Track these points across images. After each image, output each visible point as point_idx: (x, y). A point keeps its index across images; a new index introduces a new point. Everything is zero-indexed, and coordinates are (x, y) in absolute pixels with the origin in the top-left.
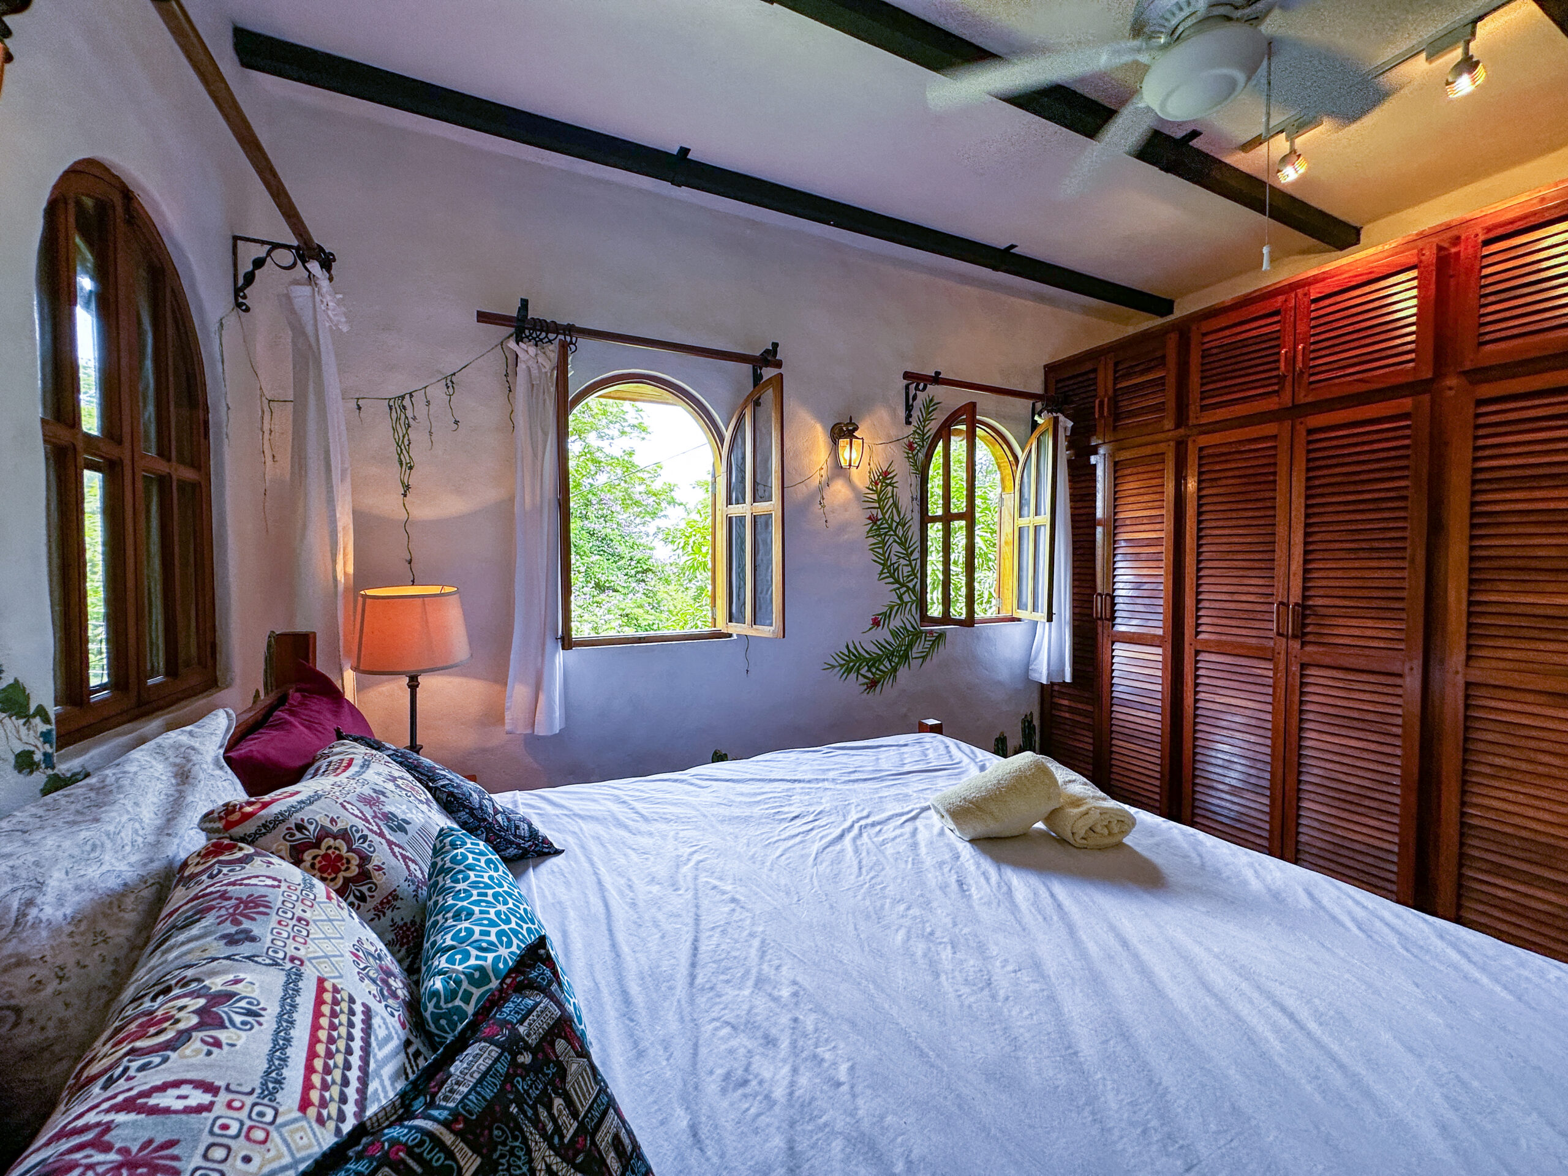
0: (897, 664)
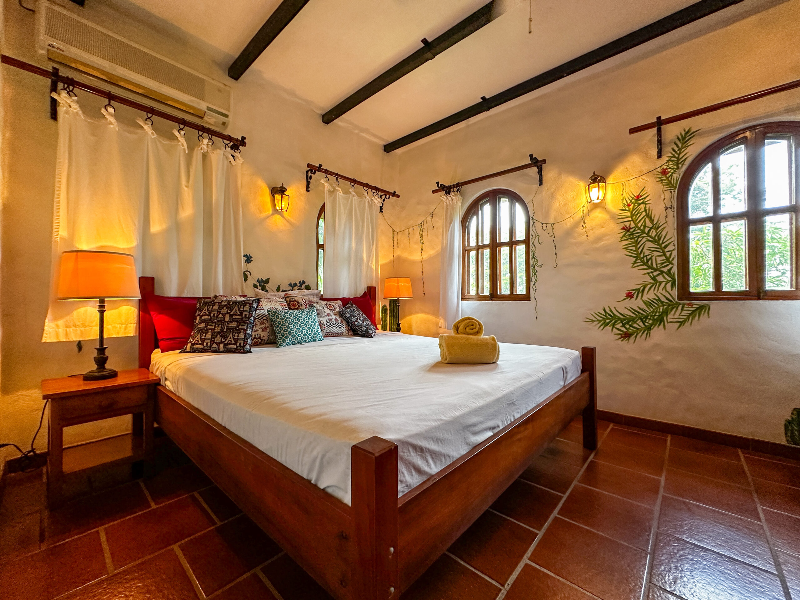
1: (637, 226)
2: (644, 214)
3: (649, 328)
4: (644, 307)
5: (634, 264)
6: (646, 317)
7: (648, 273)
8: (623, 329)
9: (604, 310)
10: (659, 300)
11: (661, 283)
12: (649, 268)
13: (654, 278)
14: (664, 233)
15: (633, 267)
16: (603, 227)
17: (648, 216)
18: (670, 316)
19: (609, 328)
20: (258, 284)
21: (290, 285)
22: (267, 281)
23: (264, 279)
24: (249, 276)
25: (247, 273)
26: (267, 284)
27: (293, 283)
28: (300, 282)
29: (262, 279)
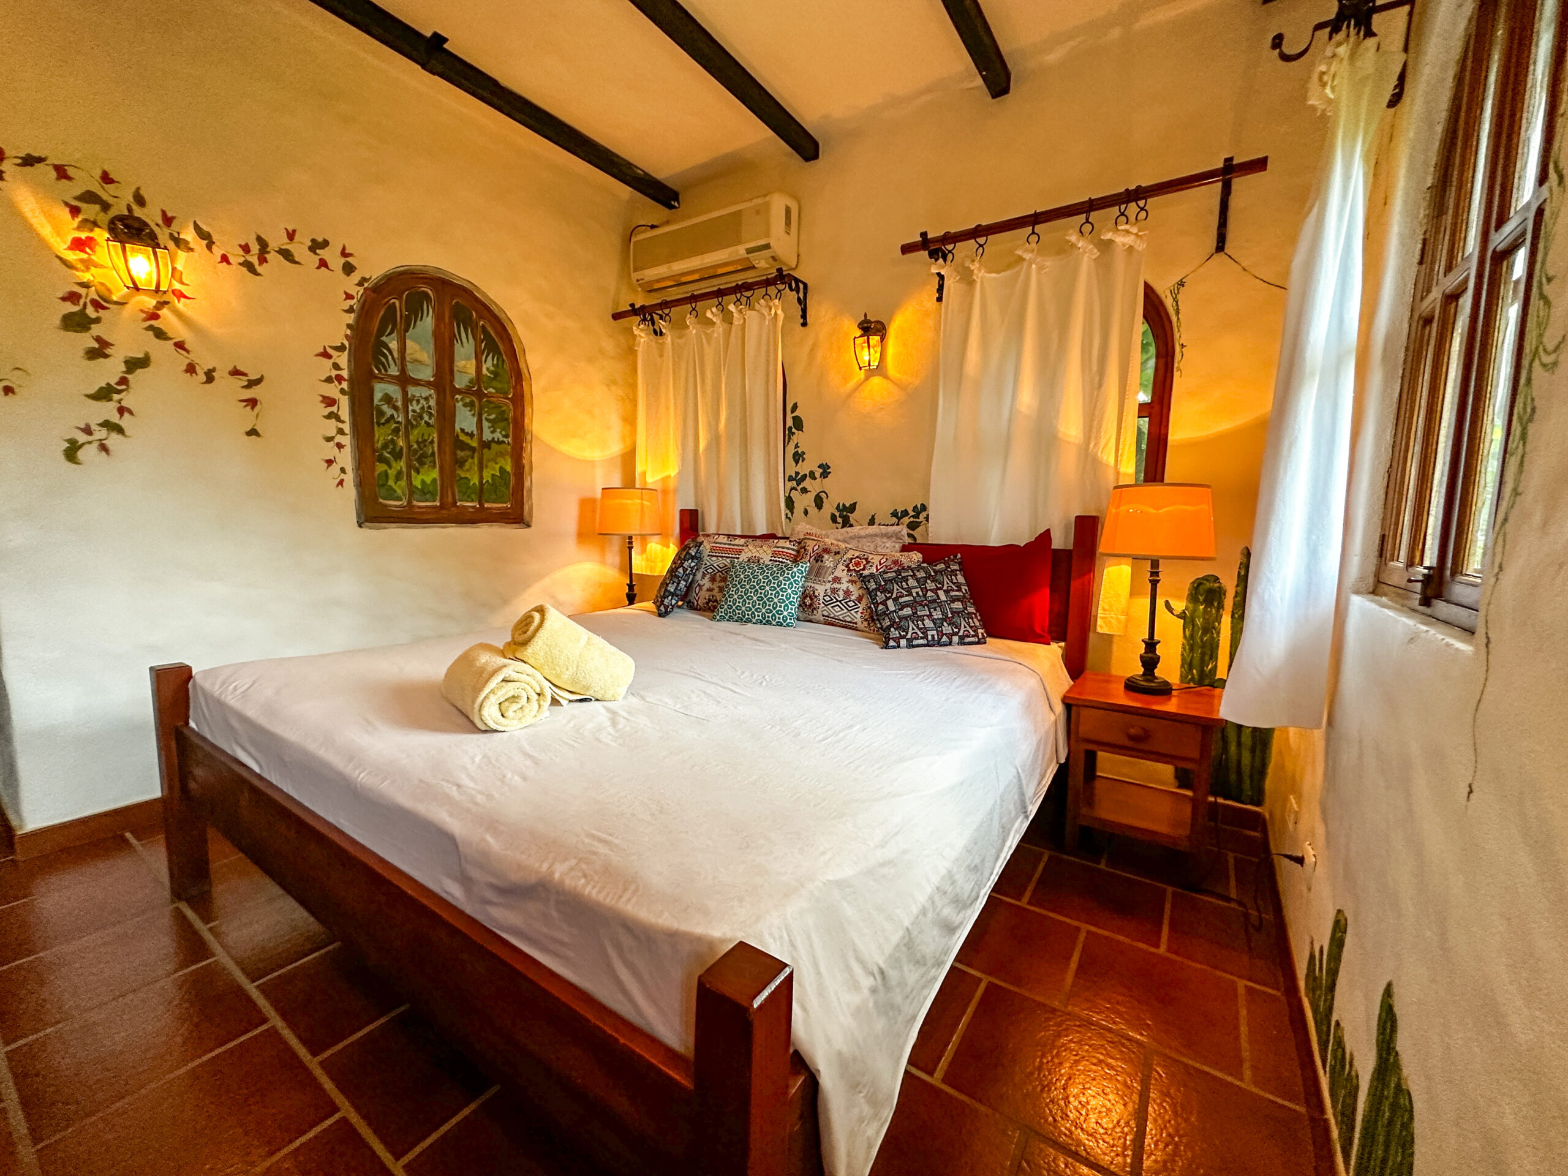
20: (837, 514)
21: (894, 514)
22: (853, 508)
23: (847, 505)
24: (825, 500)
25: (823, 495)
26: (852, 513)
27: (899, 510)
28: (916, 507)
29: (844, 505)
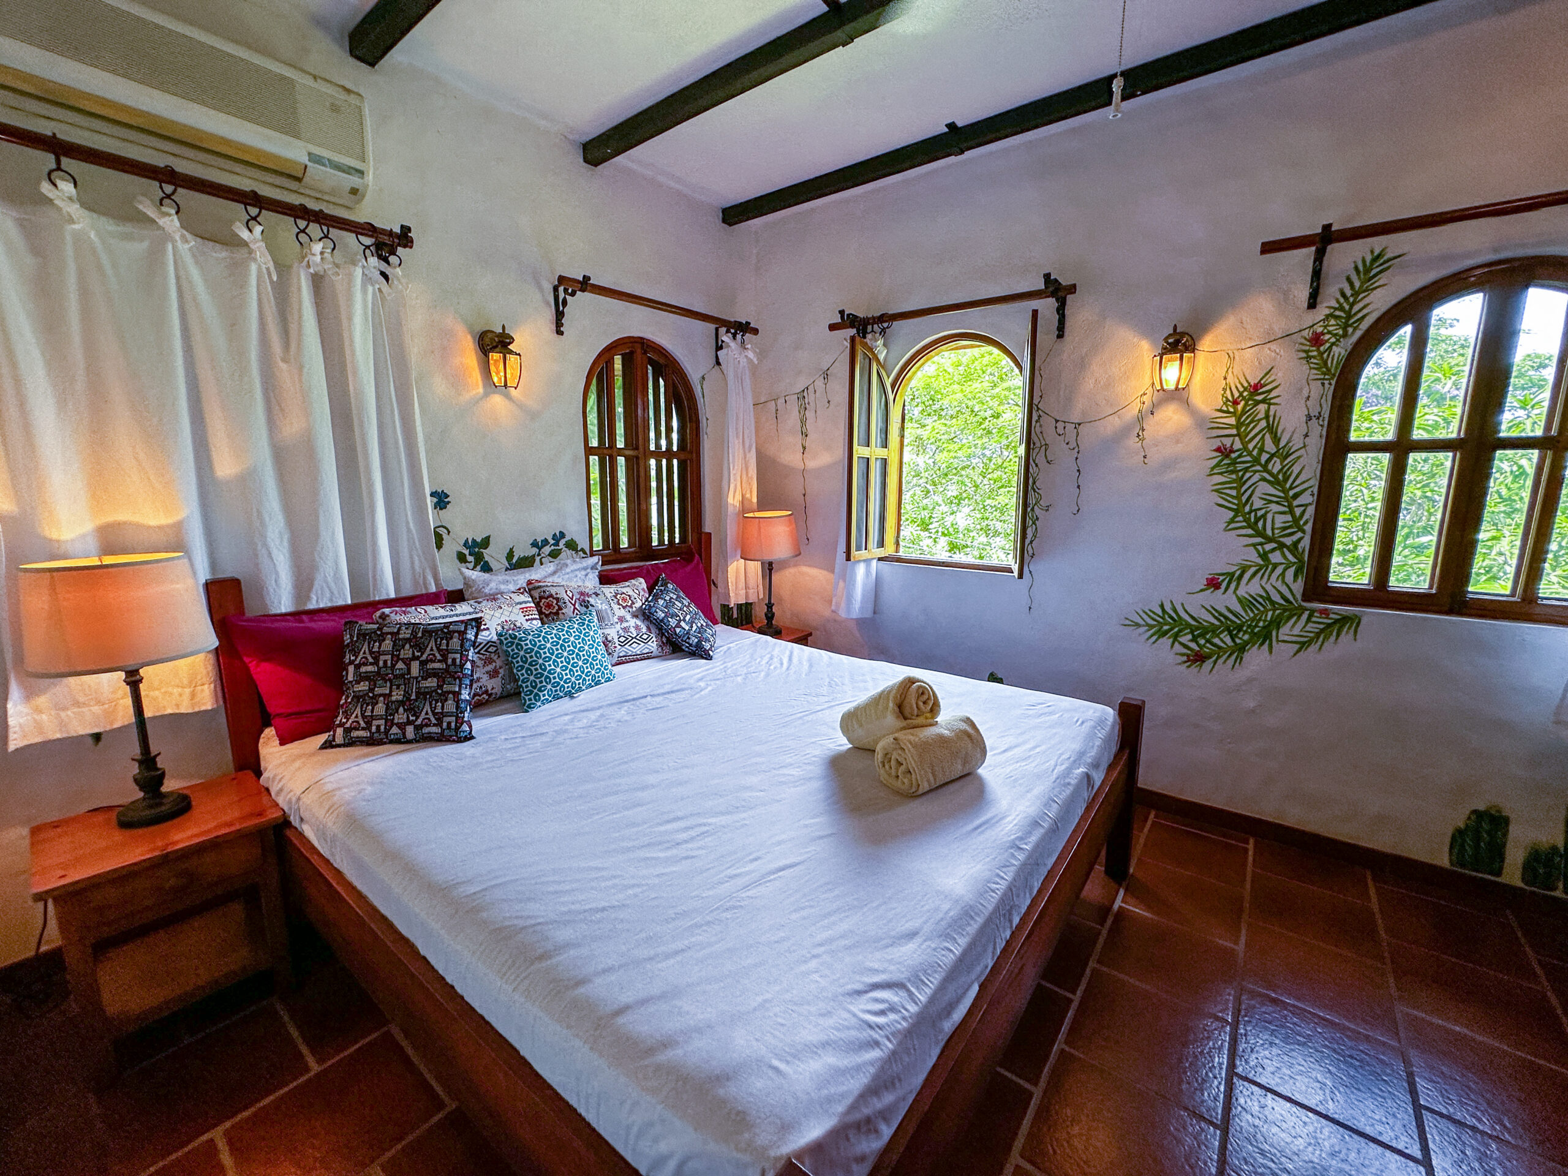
0: (1247, 643)
1: (1245, 448)
2: (1263, 424)
3: (1241, 649)
4: (1238, 608)
5: (1229, 523)
6: (1239, 628)
7: (1254, 545)
8: (1193, 645)
9: (1162, 606)
10: (1269, 598)
11: (1275, 566)
12: (1259, 534)
13: (1264, 556)
14: (1296, 469)
15: (1225, 530)
16: (1178, 442)
17: (1271, 429)
18: (1285, 630)
19: (1166, 641)
20: (466, 552)
21: (535, 544)
22: (486, 542)
23: (479, 540)
24: (445, 536)
25: (442, 531)
26: (486, 548)
27: (539, 540)
28: (555, 535)
29: (474, 540)
